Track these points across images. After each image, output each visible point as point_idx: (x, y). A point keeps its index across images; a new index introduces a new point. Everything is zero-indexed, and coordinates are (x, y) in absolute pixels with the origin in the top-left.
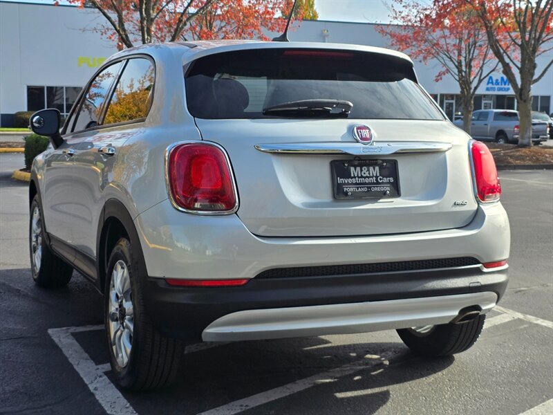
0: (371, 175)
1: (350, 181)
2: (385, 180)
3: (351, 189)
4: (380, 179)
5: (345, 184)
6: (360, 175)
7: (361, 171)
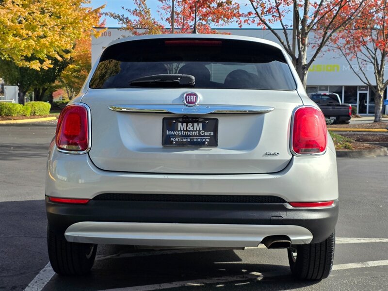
0: (195, 129)
1: (176, 133)
2: (207, 133)
3: (177, 140)
4: (202, 133)
5: (172, 135)
6: (185, 129)
7: (187, 126)
